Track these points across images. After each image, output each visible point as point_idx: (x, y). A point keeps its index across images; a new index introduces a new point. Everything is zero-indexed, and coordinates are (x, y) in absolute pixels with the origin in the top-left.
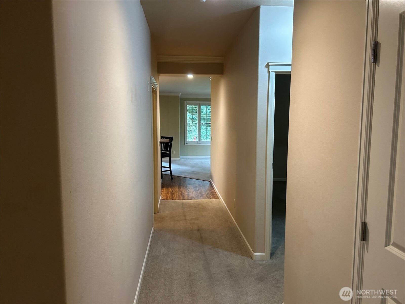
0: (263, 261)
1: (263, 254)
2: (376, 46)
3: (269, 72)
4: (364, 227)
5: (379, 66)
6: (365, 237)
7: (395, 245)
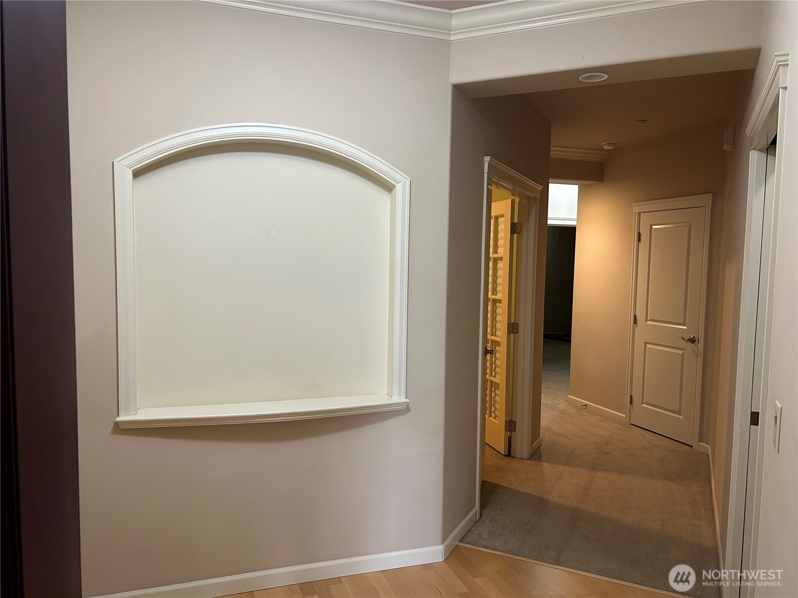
2: (639, 234)
5: (641, 243)
6: (635, 322)
7: (651, 320)
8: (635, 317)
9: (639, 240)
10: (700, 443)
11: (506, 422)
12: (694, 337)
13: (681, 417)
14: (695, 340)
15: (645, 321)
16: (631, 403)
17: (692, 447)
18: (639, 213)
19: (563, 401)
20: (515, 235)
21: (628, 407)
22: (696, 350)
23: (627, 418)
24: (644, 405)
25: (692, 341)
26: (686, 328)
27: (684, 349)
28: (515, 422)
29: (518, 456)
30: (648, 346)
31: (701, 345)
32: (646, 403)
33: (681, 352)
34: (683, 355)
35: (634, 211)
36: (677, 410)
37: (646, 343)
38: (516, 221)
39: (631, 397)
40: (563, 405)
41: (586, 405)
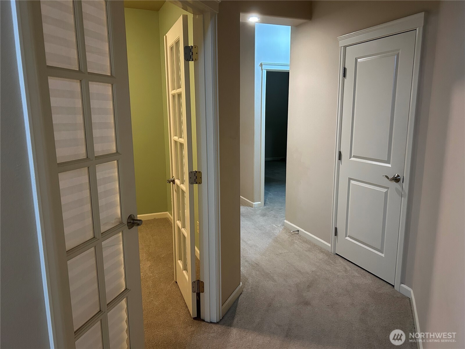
0: (261, 207)
1: (260, 203)
2: (345, 70)
3: (262, 70)
4: (340, 154)
5: (346, 79)
6: (340, 158)
7: (354, 157)
8: (340, 153)
9: (344, 75)
10: (402, 285)
11: (193, 283)
12: (398, 176)
13: (383, 255)
14: (400, 179)
15: (349, 158)
16: (336, 234)
17: (394, 286)
18: (345, 47)
19: (279, 225)
20: (191, 63)
21: (333, 237)
22: (401, 189)
23: (332, 247)
24: (347, 238)
25: (397, 179)
26: (389, 165)
27: (388, 188)
28: (203, 283)
29: (207, 319)
30: (352, 182)
31: (406, 185)
32: (349, 237)
33: (385, 190)
34: (386, 193)
35: (340, 46)
36: (379, 248)
37: (350, 179)
38: (191, 44)
39: (336, 229)
40: (278, 231)
41: (298, 231)
